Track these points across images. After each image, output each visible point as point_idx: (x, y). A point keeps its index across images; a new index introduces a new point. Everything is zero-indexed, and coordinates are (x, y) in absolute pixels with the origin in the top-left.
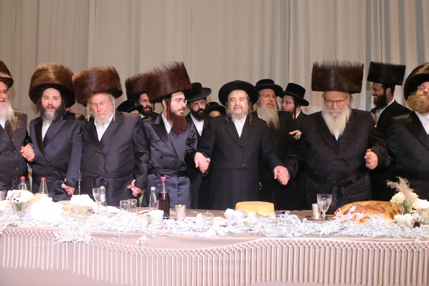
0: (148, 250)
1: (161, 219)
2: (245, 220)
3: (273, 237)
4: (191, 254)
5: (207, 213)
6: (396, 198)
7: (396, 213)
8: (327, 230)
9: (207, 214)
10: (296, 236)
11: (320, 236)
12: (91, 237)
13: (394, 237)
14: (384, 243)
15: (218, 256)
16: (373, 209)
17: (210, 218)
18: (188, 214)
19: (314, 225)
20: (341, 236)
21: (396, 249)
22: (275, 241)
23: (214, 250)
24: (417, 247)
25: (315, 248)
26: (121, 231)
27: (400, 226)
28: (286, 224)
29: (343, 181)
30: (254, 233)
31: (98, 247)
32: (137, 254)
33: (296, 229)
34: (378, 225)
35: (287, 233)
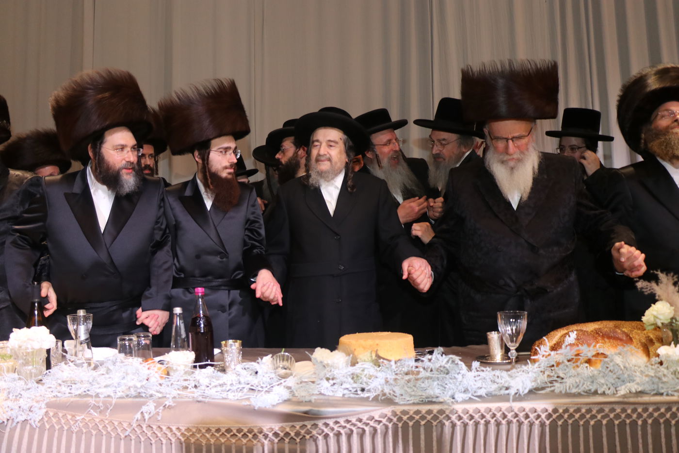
1: (189, 369)
2: (352, 369)
3: (410, 405)
5: (282, 353)
6: (655, 313)
7: (656, 343)
8: (523, 383)
9: (280, 356)
10: (460, 400)
11: (511, 398)
12: (46, 410)
13: (663, 394)
16: (609, 338)
17: (286, 364)
18: (246, 358)
19: (494, 375)
20: (554, 395)
22: (414, 413)
25: (499, 425)
26: (109, 396)
27: (672, 370)
28: (437, 376)
29: (528, 288)
30: (370, 398)
31: (57, 427)
33: (457, 386)
34: (627, 369)
35: (440, 394)
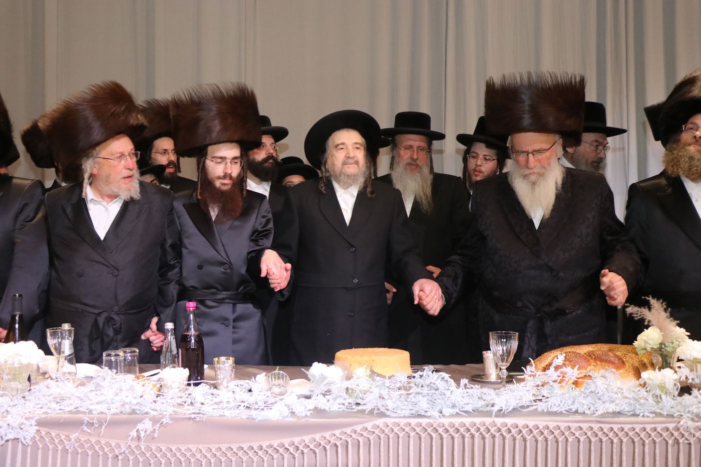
0: (154, 448)
1: (183, 386)
2: (346, 384)
3: (400, 417)
4: (240, 453)
5: (277, 371)
6: (645, 338)
7: (647, 367)
8: (507, 402)
9: (275, 374)
10: (447, 414)
11: (494, 413)
12: (37, 428)
13: (639, 415)
14: (620, 426)
15: (294, 458)
16: (601, 360)
17: (280, 381)
18: (239, 376)
19: (482, 392)
20: (536, 413)
21: (644, 439)
22: (405, 425)
23: (287, 446)
24: (686, 434)
25: (484, 438)
26: (102, 413)
27: (651, 393)
28: (427, 392)
29: (547, 309)
30: (365, 411)
31: (51, 447)
32: (131, 458)
33: (446, 402)
34: (608, 391)
35: (429, 408)
